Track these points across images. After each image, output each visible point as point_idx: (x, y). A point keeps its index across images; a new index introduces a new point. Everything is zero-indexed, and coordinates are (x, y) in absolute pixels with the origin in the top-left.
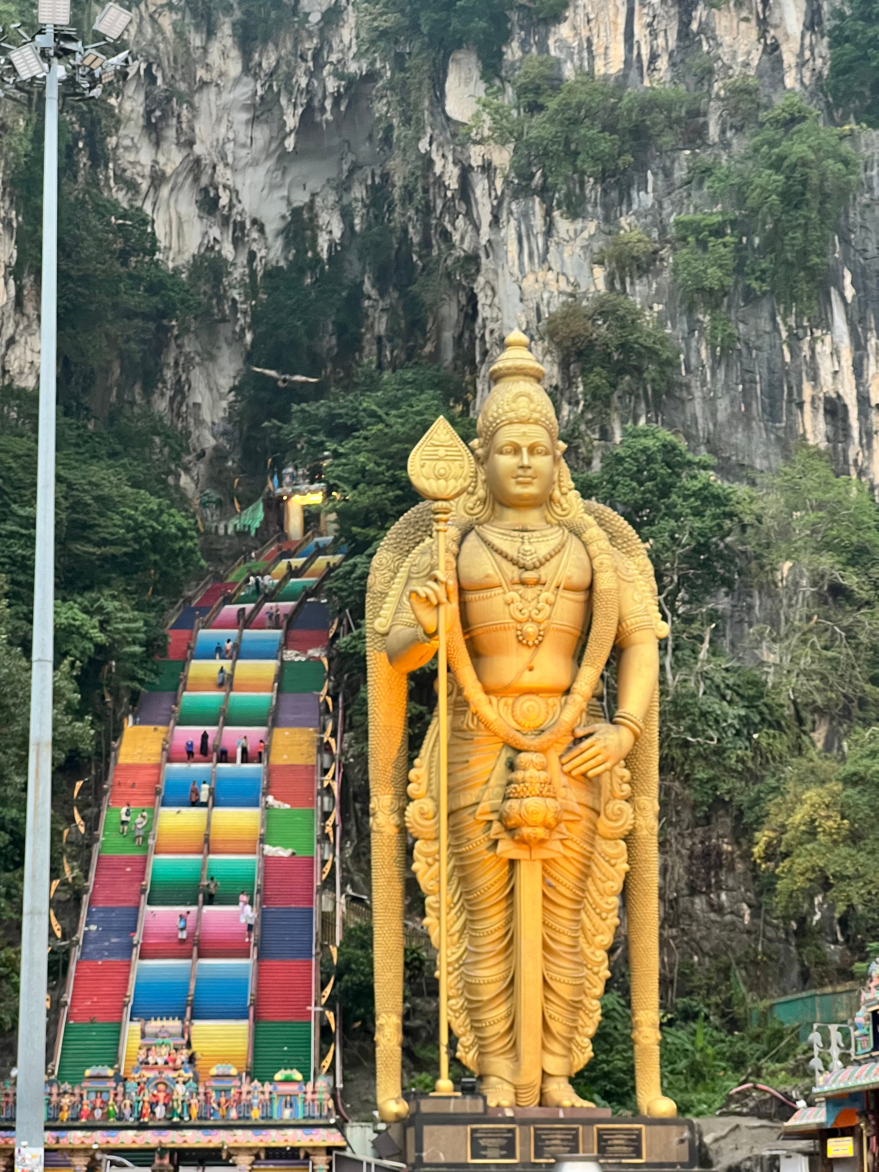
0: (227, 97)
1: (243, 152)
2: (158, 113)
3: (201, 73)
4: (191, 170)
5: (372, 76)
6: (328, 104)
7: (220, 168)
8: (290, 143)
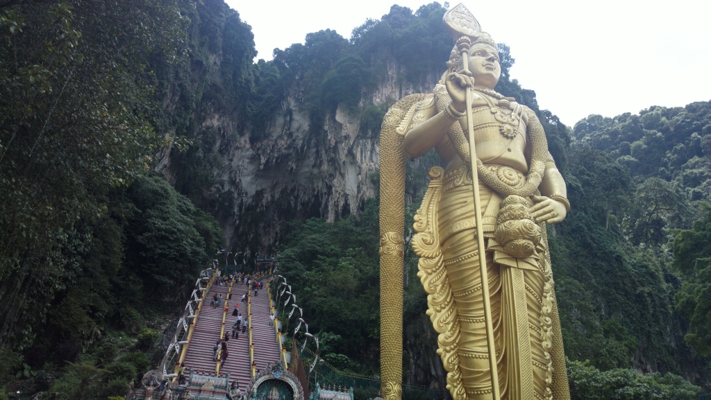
0: (243, 154)
1: (245, 171)
2: (224, 147)
3: (237, 144)
4: (230, 169)
5: (289, 155)
6: (274, 161)
7: (238, 172)
8: (262, 167)
